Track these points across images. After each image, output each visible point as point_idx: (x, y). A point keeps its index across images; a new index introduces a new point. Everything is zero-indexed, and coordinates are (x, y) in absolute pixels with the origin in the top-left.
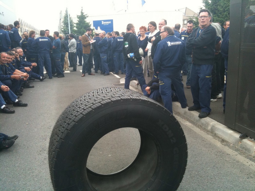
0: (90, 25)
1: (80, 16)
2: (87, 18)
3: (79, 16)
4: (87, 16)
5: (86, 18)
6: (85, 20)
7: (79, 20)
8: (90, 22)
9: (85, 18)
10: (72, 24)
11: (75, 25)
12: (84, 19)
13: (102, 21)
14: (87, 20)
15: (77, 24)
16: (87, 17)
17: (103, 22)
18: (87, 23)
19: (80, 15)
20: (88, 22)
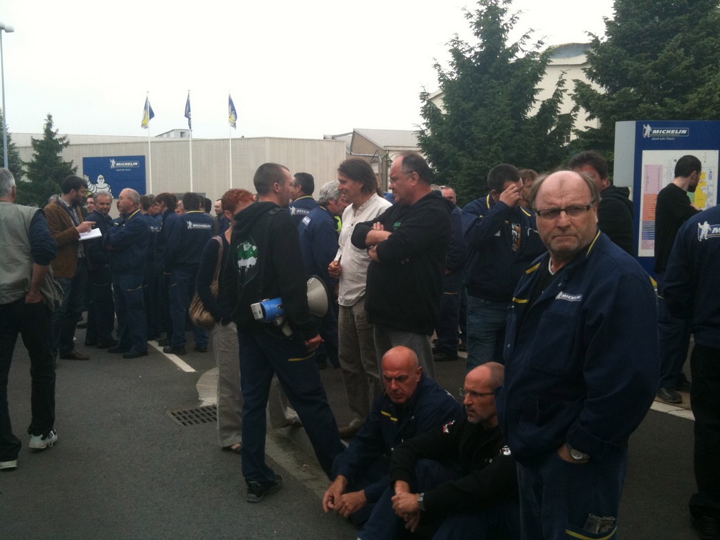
0: (72, 168)
1: (42, 141)
2: (64, 149)
3: (38, 143)
4: (65, 142)
5: (61, 150)
6: (58, 155)
7: (38, 154)
8: (72, 162)
9: (59, 148)
10: (15, 164)
11: (25, 168)
12: (56, 151)
13: (112, 158)
14: (65, 156)
15: (31, 165)
16: (67, 145)
17: (113, 162)
18: (65, 163)
19: (43, 139)
20: (66, 161)
